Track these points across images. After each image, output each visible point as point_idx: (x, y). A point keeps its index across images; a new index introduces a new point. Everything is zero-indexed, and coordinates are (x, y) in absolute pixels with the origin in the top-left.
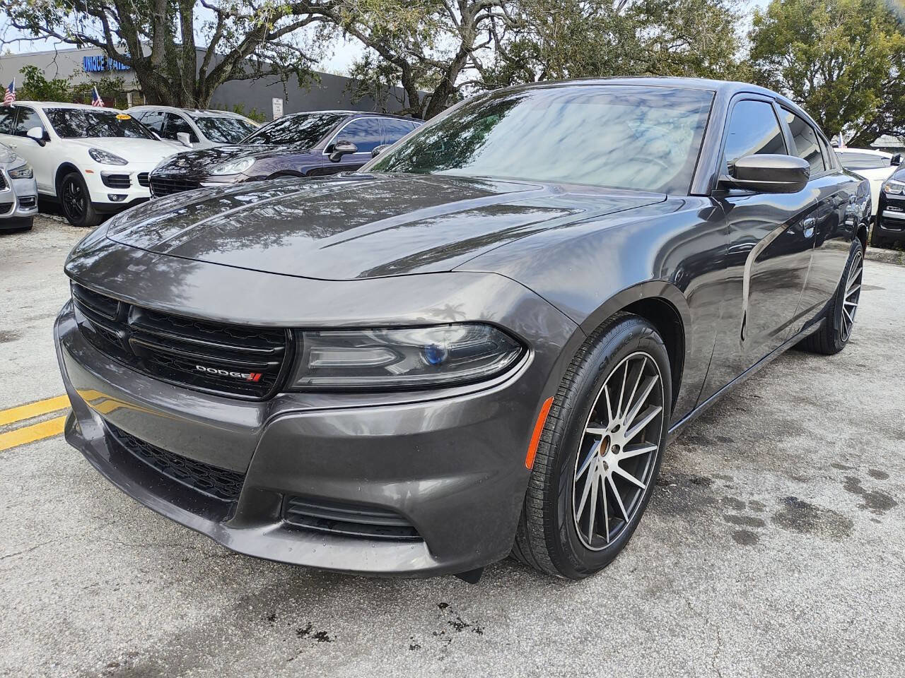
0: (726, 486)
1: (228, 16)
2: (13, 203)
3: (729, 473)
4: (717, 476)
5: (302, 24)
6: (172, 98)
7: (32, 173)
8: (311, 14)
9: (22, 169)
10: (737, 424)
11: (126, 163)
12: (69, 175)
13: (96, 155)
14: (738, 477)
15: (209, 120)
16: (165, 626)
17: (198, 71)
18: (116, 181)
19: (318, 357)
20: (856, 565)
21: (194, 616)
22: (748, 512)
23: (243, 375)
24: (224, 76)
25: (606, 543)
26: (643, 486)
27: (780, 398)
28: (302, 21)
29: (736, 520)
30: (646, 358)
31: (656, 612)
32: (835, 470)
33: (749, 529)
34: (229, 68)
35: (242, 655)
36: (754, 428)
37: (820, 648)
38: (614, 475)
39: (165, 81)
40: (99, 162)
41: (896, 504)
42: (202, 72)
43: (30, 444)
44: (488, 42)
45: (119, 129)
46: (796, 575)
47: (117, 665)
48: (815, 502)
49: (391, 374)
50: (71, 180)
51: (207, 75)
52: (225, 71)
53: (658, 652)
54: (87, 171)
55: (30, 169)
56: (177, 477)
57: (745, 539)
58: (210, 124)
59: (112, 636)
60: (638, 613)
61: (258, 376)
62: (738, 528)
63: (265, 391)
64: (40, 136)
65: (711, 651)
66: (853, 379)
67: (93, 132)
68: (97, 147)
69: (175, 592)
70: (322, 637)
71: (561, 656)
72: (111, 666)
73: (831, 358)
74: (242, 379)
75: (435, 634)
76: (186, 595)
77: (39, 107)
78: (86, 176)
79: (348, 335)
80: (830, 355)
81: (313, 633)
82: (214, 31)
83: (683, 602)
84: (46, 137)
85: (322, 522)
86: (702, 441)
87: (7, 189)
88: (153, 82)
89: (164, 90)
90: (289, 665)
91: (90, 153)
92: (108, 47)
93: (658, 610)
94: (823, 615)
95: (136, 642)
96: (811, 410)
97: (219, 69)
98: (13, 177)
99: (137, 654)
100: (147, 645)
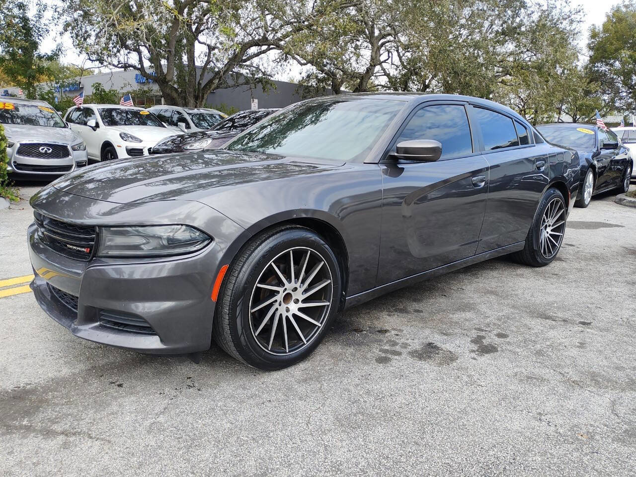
0: (396, 335)
1: (214, 49)
2: (73, 165)
3: (403, 328)
4: (394, 329)
5: (264, 52)
6: (179, 101)
7: (85, 147)
8: (269, 45)
9: (80, 145)
10: (435, 303)
11: (141, 141)
12: (108, 148)
13: (124, 136)
14: (407, 330)
15: (201, 115)
16: (49, 374)
17: (197, 83)
18: (135, 153)
19: (110, 240)
20: (439, 379)
21: (66, 371)
22: (398, 348)
23: (83, 249)
24: (213, 86)
25: (286, 353)
26: (320, 325)
27: (476, 291)
28: (263, 51)
29: (386, 351)
30: (309, 251)
31: (299, 390)
32: (474, 331)
33: (390, 356)
34: (216, 81)
35: (78, 389)
36: (443, 306)
37: (377, 413)
38: (294, 316)
39: (176, 90)
40: (126, 140)
41: (497, 351)
42: (199, 84)
43: (26, 293)
44: (387, 60)
45: (144, 121)
46: (397, 380)
47: (19, 387)
48: (443, 346)
49: (142, 249)
50: (109, 151)
51: (203, 86)
52: (214, 83)
53: (285, 406)
54: (118, 146)
55: (84, 145)
56: (67, 303)
57: (383, 360)
58: (201, 118)
59: (23, 376)
60: (289, 389)
61: (89, 249)
62: (383, 355)
63: (90, 256)
64: (94, 125)
65: (313, 408)
66: (542, 282)
67: (128, 122)
68: (126, 132)
69: (61, 361)
70: (120, 386)
71: (232, 404)
72: (16, 387)
73: (537, 269)
74: (83, 251)
75: (176, 389)
76: (66, 363)
77: (96, 107)
78: (118, 149)
79: (120, 229)
80: (537, 267)
81: (118, 383)
82: (206, 59)
83: (319, 386)
84: (97, 126)
85: (116, 324)
86: (404, 311)
87: (70, 156)
88: (168, 91)
89: (175, 95)
90: (97, 395)
91: (120, 135)
92: (142, 69)
93: (301, 389)
94: (394, 400)
95: (33, 379)
96: (492, 298)
97: (211, 82)
98: (74, 150)
99: (30, 384)
100: (36, 381)
